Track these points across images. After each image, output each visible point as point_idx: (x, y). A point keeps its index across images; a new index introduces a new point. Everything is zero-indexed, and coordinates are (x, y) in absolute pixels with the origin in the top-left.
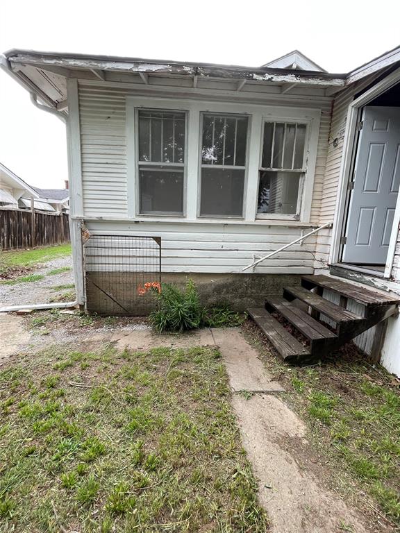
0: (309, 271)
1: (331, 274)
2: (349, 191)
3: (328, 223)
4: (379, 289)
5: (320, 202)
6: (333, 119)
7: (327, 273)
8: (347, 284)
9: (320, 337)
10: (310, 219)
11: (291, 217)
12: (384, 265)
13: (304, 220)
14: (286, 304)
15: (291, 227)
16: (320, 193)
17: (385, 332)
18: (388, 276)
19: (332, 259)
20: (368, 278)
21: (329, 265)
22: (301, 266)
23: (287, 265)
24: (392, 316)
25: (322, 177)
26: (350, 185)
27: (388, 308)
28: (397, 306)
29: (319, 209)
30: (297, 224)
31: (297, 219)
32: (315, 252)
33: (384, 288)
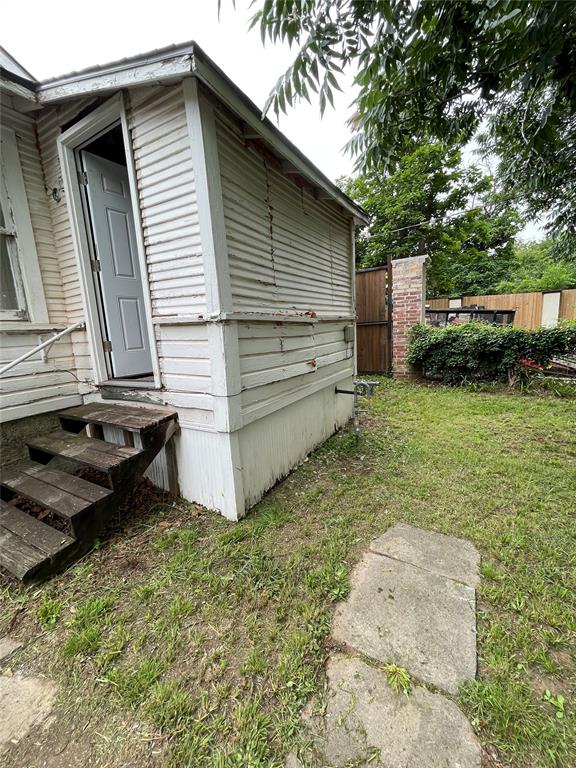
0: (74, 401)
1: (104, 397)
2: (95, 273)
3: (76, 323)
4: (156, 404)
5: (60, 289)
6: (42, 155)
7: (98, 399)
8: (125, 408)
9: (85, 505)
10: (49, 317)
11: (10, 315)
12: (151, 374)
13: (38, 319)
14: (34, 470)
15: (11, 334)
16: (57, 275)
17: (175, 455)
18: (158, 386)
19: (98, 376)
20: (143, 394)
21: (97, 386)
22: (56, 396)
23: (27, 400)
24: (174, 434)
25: (51, 248)
26: (94, 266)
27: (167, 426)
28: (176, 421)
29: (62, 301)
30: (24, 326)
31: (24, 316)
32: (75, 369)
33: (160, 403)
